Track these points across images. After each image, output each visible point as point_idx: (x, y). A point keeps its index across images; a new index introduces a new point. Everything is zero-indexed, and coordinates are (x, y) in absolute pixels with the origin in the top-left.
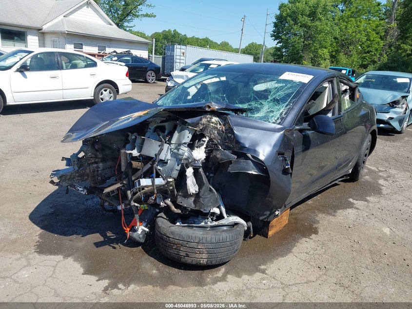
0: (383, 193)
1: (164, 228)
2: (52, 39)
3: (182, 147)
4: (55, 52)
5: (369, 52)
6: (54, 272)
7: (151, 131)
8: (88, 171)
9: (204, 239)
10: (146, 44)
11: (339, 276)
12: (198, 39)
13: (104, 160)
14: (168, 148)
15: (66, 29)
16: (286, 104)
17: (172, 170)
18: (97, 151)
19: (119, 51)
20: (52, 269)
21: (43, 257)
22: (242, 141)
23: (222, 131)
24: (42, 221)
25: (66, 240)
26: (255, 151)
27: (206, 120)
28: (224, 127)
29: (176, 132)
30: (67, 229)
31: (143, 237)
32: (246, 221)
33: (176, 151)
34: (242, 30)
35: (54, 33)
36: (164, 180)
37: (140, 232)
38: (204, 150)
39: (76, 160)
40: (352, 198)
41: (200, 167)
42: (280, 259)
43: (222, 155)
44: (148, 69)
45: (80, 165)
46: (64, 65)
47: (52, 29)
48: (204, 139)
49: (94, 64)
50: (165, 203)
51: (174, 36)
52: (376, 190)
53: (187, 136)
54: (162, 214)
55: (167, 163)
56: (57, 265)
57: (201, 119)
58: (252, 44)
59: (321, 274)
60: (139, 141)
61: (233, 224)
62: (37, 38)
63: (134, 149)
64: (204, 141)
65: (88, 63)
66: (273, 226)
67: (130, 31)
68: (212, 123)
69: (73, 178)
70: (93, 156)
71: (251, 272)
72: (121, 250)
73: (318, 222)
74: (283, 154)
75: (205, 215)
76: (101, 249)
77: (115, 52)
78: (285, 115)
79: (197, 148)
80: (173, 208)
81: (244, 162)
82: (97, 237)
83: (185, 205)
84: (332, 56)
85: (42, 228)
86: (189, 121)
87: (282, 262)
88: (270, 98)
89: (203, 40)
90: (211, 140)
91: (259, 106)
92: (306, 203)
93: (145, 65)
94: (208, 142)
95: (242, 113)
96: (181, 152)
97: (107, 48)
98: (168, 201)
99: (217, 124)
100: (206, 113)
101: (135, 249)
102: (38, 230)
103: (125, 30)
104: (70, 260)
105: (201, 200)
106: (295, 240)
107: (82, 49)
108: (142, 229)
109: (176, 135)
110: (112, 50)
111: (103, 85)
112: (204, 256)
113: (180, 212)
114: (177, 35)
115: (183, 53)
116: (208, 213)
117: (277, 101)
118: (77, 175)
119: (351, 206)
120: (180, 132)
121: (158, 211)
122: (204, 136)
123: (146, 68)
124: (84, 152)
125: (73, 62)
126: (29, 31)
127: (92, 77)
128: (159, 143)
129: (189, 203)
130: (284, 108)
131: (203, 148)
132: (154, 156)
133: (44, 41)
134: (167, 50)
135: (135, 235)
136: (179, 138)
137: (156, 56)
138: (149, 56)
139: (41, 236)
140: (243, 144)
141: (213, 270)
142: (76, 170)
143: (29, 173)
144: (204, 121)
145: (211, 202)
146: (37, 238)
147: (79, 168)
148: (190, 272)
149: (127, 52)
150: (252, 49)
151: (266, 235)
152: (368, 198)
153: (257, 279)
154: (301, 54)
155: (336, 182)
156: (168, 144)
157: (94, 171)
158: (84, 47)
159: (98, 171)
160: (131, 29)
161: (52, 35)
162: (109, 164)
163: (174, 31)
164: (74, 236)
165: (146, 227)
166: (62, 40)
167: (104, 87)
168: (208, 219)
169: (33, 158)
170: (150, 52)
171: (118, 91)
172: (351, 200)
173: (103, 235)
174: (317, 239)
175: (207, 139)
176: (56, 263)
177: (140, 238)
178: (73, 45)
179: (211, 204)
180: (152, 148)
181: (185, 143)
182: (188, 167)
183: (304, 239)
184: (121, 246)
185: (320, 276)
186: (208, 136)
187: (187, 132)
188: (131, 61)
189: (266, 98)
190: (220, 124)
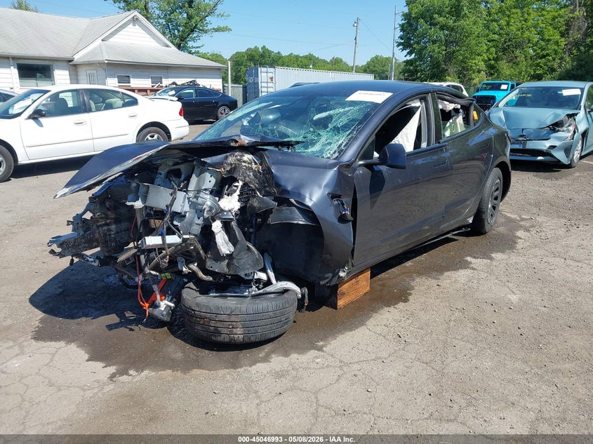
0: (518, 248)
1: (188, 299)
2: (88, 72)
3: (202, 195)
4: (80, 89)
5: (544, 57)
6: (51, 360)
7: (163, 176)
8: (97, 235)
9: (237, 310)
10: (219, 69)
11: (422, 350)
12: (297, 57)
13: (117, 221)
14: (185, 197)
15: (106, 57)
16: (348, 133)
17: (191, 224)
18: (108, 209)
19: (180, 81)
20: (50, 357)
21: (41, 344)
22: (283, 184)
23: (259, 172)
24: (47, 303)
25: (72, 324)
26: (299, 195)
27: (234, 158)
28: (260, 167)
29: (194, 176)
30: (76, 311)
31: (168, 313)
32: (301, 287)
33: (195, 200)
34: (356, 39)
35: (89, 64)
36: (180, 237)
37: (162, 308)
38: (238, 198)
39: (80, 222)
40: (470, 256)
41: (232, 219)
42: (348, 333)
43: (259, 202)
44: (220, 104)
45: (87, 228)
46: (93, 105)
47: (86, 59)
48: (236, 184)
49: (134, 102)
50: (190, 269)
51: (262, 56)
52: (508, 243)
53: (209, 181)
54: (191, 285)
55: (185, 216)
56: (56, 352)
57: (226, 158)
58: (376, 57)
59: (397, 349)
60: (142, 190)
61: (282, 290)
62: (67, 73)
63: (138, 200)
64: (237, 186)
65: (126, 101)
66: (343, 294)
67: (197, 53)
68: (244, 162)
69: (78, 245)
70: (103, 216)
71: (302, 350)
72: (142, 333)
73: (413, 288)
74: (340, 197)
75: (247, 283)
76: (115, 331)
77: (174, 83)
78: (344, 146)
79: (228, 195)
80: (201, 274)
81: (286, 209)
82: (113, 318)
83: (216, 270)
84: (491, 67)
85: (44, 312)
86: (208, 160)
87: (348, 337)
88: (330, 126)
89: (306, 57)
90: (245, 184)
91: (316, 138)
92: (403, 265)
93: (215, 99)
94: (242, 187)
95: (288, 148)
96: (200, 200)
97: (163, 80)
98: (194, 267)
99: (251, 163)
100: (233, 149)
101: (158, 331)
102: (39, 314)
103: (190, 53)
104: (73, 346)
105: (235, 261)
106: (375, 310)
107: (129, 83)
108: (164, 304)
109: (194, 180)
110: (170, 81)
111: (148, 129)
112: (239, 331)
113: (211, 279)
114: (267, 54)
115: (272, 78)
116: (252, 280)
117: (337, 130)
118: (83, 241)
119: (466, 265)
120: (198, 176)
121: (186, 280)
122: (236, 180)
123: (217, 103)
124: (91, 212)
125: (108, 101)
126: (55, 64)
127: (132, 119)
128: (171, 191)
129: (221, 267)
130: (344, 138)
131: (236, 196)
132: (166, 208)
133: (77, 76)
134: (249, 76)
135: (156, 312)
136: (198, 183)
137: (234, 85)
138: (224, 86)
139: (42, 321)
140: (284, 186)
141: (254, 350)
142: (81, 234)
143: (39, 248)
144: (231, 159)
145: (249, 264)
146: (37, 323)
147: (85, 232)
148: (224, 353)
149: (191, 82)
150: (377, 65)
151: (334, 306)
152: (493, 255)
153: (310, 357)
154: (443, 66)
155: (449, 236)
156: (184, 191)
157: (105, 235)
158: (131, 79)
159: (110, 235)
160: (197, 50)
161: (87, 68)
162: (124, 225)
163: (262, 48)
164: (84, 319)
165: (171, 301)
166: (102, 72)
167: (149, 132)
168: (252, 287)
169: (46, 229)
170: (225, 80)
171: (169, 137)
172: (469, 259)
173: (121, 316)
174: (405, 309)
175: (240, 184)
176: (56, 350)
177: (163, 315)
178: (116, 79)
179: (249, 266)
180: (160, 197)
181: (205, 189)
182: (214, 221)
183: (387, 309)
184: (142, 327)
185: (395, 351)
186: (241, 180)
187: (207, 175)
188: (194, 95)
189: (326, 127)
190: (256, 164)
